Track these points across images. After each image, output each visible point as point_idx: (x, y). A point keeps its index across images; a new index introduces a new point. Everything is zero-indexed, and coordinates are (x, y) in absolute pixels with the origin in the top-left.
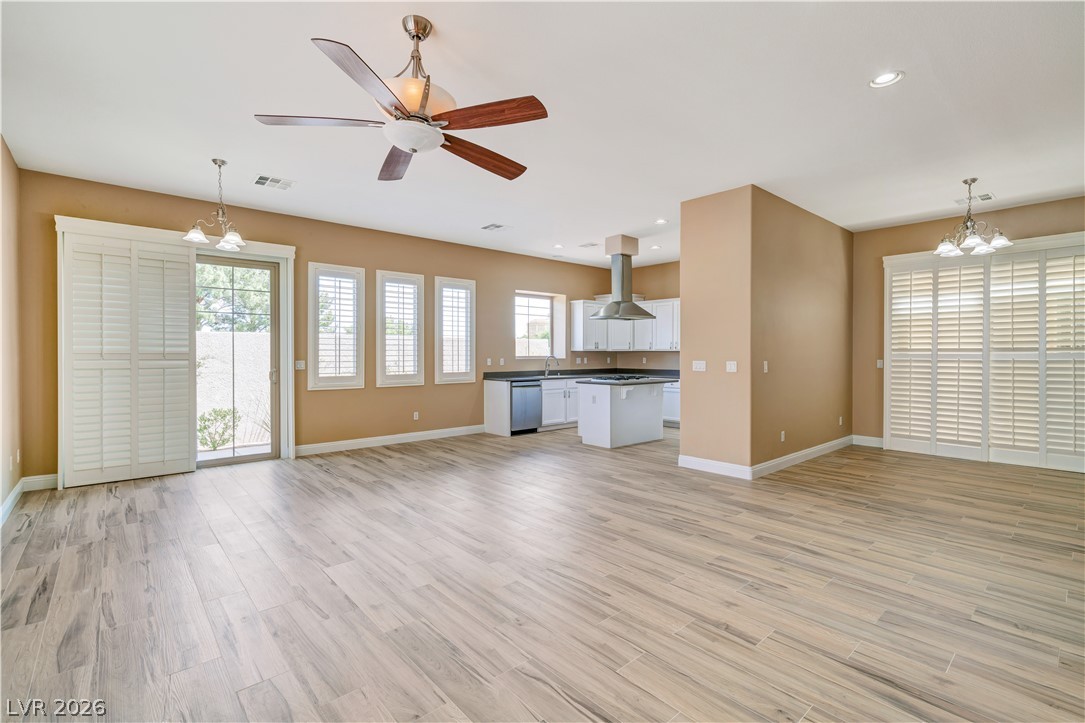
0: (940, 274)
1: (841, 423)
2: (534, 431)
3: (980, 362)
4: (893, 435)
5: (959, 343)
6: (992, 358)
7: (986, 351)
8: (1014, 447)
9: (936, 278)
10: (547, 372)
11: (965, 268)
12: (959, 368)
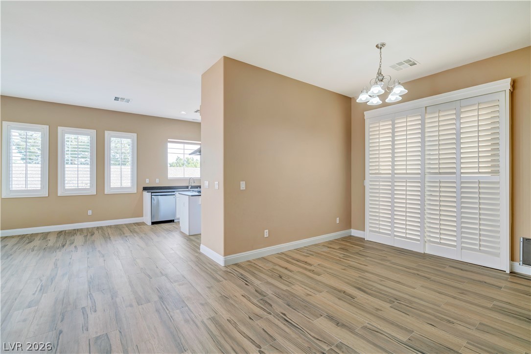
0: (396, 122)
1: (338, 222)
2: (172, 221)
3: (419, 182)
4: (371, 231)
5: (406, 169)
6: (427, 180)
7: (423, 175)
8: (440, 243)
9: (393, 124)
10: (190, 187)
11: (410, 117)
12: (406, 186)
